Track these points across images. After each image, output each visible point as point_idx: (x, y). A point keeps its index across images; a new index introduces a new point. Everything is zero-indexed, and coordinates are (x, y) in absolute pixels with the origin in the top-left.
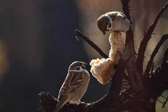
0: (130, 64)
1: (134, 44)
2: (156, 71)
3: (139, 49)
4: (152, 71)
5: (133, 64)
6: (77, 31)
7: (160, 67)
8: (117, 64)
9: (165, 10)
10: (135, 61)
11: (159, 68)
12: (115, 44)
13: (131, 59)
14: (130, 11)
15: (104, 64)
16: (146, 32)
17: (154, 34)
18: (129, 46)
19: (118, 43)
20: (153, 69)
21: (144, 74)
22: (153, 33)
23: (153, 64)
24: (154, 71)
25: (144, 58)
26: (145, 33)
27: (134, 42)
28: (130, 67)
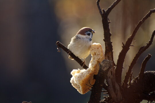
0: (109, 74)
1: (113, 55)
2: (134, 81)
3: (118, 60)
4: (130, 82)
5: (112, 75)
6: (58, 42)
7: (138, 77)
8: (97, 74)
9: (143, 22)
10: (114, 72)
11: (137, 79)
12: (96, 54)
13: (110, 70)
14: (109, 24)
15: (85, 74)
16: (125, 43)
17: (133, 46)
18: (108, 57)
19: (99, 54)
20: (131, 80)
21: (122, 84)
22: (131, 45)
23: (131, 75)
24: (132, 82)
25: (123, 69)
26: (123, 44)
27: (113, 53)
28: (109, 77)
